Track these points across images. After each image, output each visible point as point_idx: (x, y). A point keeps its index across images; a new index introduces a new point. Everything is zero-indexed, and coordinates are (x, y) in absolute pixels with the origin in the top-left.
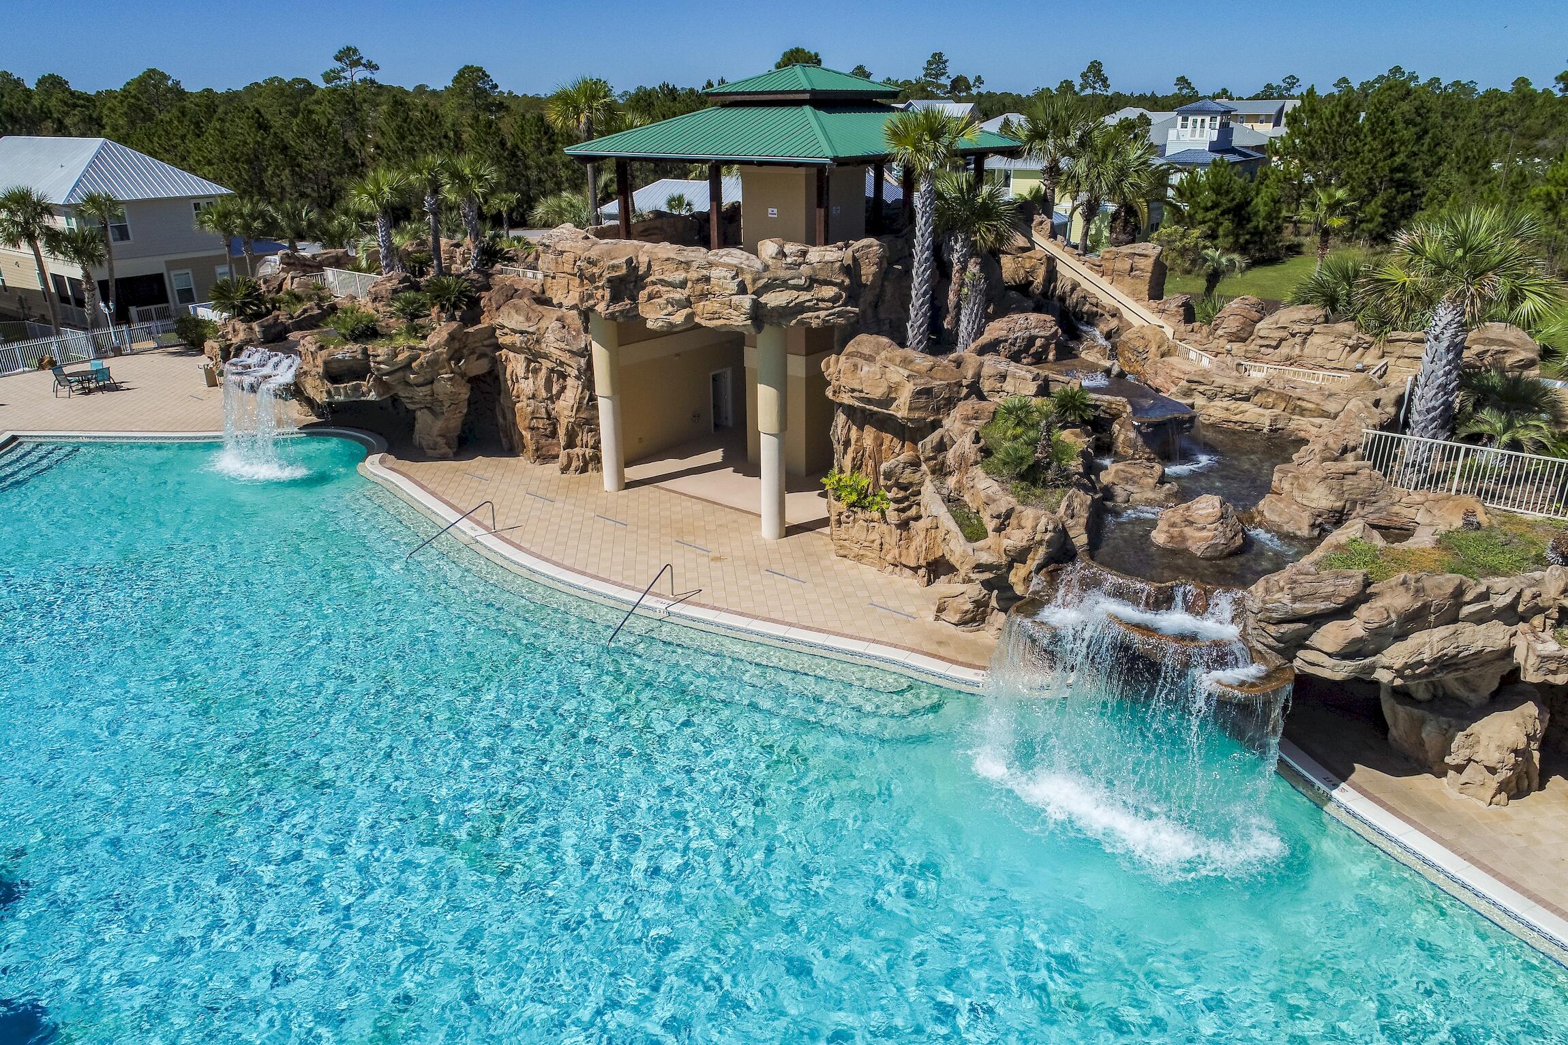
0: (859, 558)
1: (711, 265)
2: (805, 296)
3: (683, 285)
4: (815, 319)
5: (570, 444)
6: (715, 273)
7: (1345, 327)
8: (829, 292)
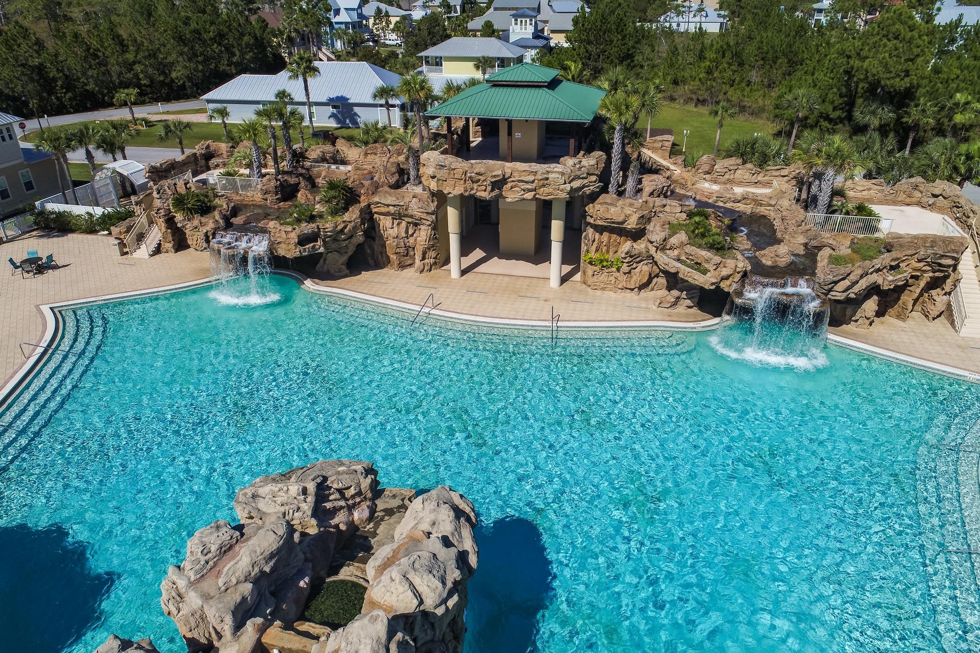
0: (603, 289)
1: (548, 172)
2: (586, 181)
3: (533, 182)
4: (587, 191)
5: (423, 258)
6: (551, 176)
7: (749, 166)
8: (594, 178)
